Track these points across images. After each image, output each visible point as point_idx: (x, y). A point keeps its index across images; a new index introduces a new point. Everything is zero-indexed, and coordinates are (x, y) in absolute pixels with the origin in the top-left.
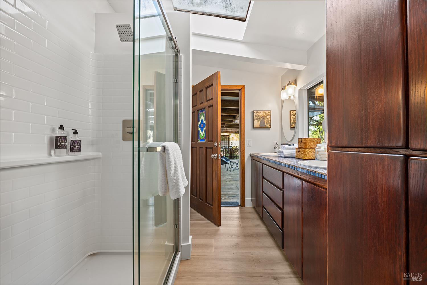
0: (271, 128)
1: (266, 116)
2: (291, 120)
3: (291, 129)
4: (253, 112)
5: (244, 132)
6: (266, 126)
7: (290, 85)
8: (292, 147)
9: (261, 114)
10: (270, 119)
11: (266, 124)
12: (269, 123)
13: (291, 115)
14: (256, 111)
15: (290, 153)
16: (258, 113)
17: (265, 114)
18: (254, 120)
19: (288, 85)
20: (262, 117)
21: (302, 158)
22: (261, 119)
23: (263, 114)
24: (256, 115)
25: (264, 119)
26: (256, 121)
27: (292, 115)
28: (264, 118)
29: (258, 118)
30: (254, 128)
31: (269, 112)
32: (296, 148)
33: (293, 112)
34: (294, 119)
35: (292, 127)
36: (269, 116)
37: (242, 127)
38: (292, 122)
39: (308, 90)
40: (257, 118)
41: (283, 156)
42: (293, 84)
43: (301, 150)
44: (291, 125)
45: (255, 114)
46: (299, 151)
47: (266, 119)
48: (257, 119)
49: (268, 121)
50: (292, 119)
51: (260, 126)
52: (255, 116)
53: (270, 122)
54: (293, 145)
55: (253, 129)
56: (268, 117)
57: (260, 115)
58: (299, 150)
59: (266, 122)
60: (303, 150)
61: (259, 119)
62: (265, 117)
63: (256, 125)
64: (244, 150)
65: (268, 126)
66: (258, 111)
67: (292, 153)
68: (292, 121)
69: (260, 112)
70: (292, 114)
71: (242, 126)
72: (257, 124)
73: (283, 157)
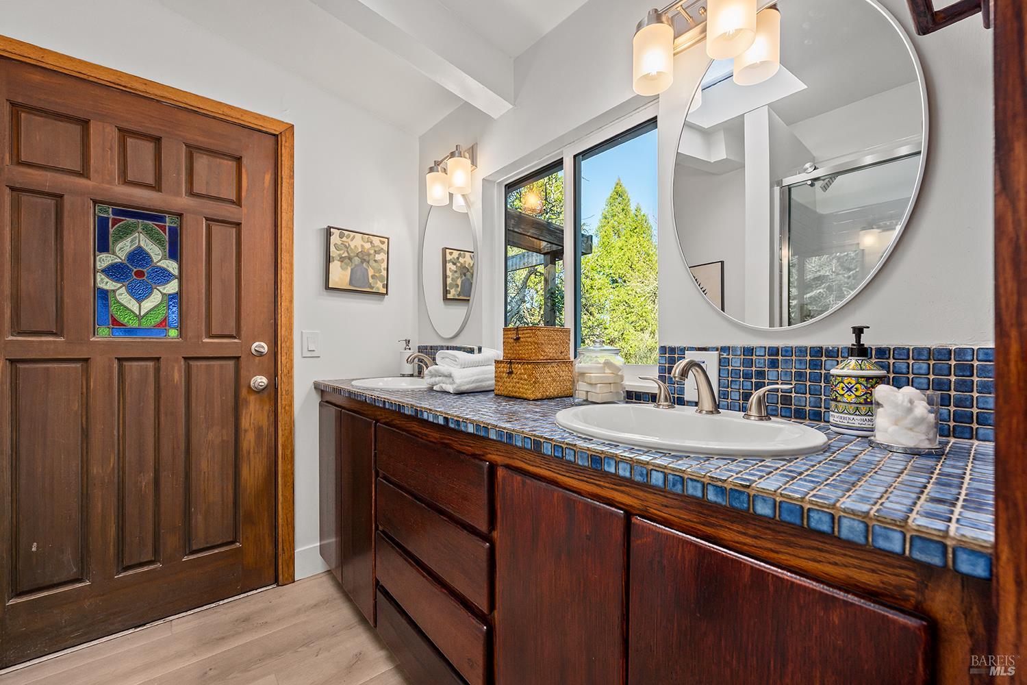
0: (387, 294)
1: (372, 252)
2: (445, 277)
3: (445, 304)
4: (328, 232)
5: (291, 301)
6: (372, 288)
7: (460, 156)
8: (476, 357)
9: (357, 243)
10: (384, 265)
11: (371, 280)
12: (381, 278)
13: (445, 262)
14: (339, 229)
15: (474, 378)
16: (344, 239)
17: (368, 246)
18: (328, 259)
19: (452, 155)
20: (357, 255)
21: (525, 396)
22: (357, 260)
23: (362, 246)
24: (339, 242)
25: (365, 260)
26: (335, 266)
27: (450, 261)
28: (364, 257)
29: (347, 255)
30: (327, 287)
31: (383, 243)
32: (497, 362)
33: (451, 254)
34: (452, 275)
35: (449, 296)
36: (382, 254)
37: (283, 284)
38: (448, 283)
39: (506, 185)
40: (339, 255)
41: (450, 388)
42: (467, 155)
43: (519, 369)
44: (446, 292)
45: (335, 239)
46: (511, 373)
47: (372, 262)
48: (342, 259)
49: (380, 271)
50: (449, 273)
51: (351, 283)
52: (332, 248)
53: (384, 273)
54: (480, 350)
55: (325, 292)
56: (378, 257)
57: (352, 247)
58: (510, 368)
59: (371, 272)
60: (524, 369)
61: (347, 260)
62: (369, 255)
63: (337, 280)
64: (292, 367)
65: (378, 288)
66: (346, 233)
67: (481, 377)
68: (449, 281)
69: (354, 237)
70: (449, 257)
71: (283, 278)
72: (340, 276)
73: (449, 393)
